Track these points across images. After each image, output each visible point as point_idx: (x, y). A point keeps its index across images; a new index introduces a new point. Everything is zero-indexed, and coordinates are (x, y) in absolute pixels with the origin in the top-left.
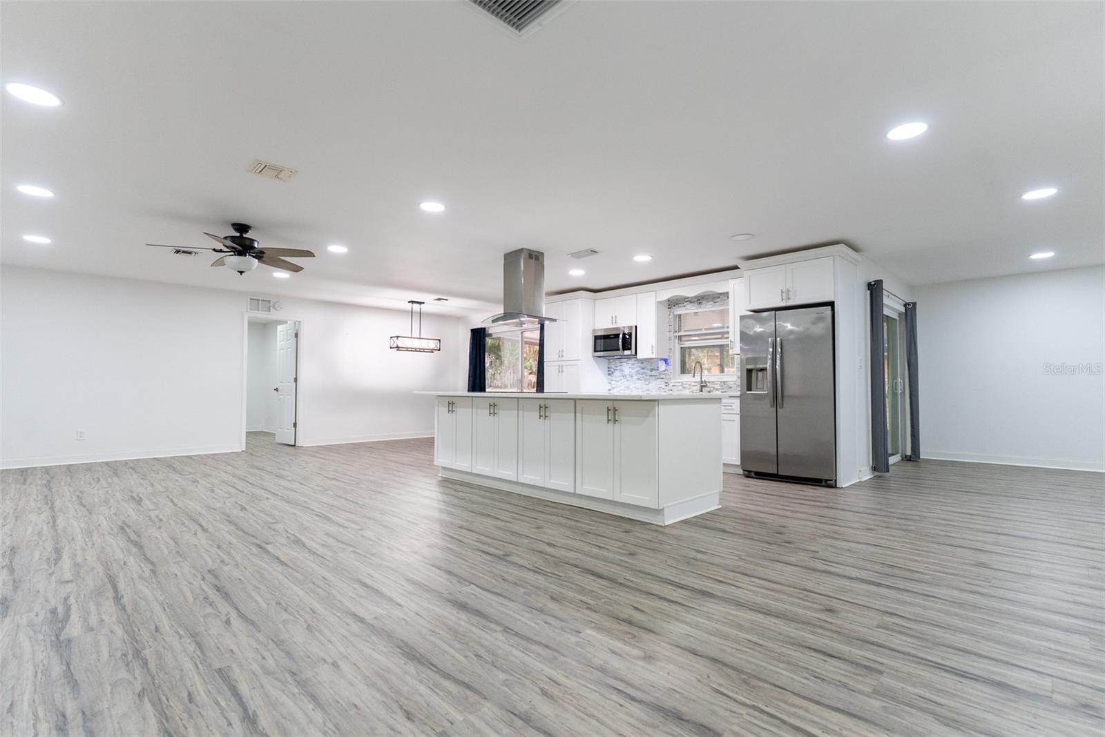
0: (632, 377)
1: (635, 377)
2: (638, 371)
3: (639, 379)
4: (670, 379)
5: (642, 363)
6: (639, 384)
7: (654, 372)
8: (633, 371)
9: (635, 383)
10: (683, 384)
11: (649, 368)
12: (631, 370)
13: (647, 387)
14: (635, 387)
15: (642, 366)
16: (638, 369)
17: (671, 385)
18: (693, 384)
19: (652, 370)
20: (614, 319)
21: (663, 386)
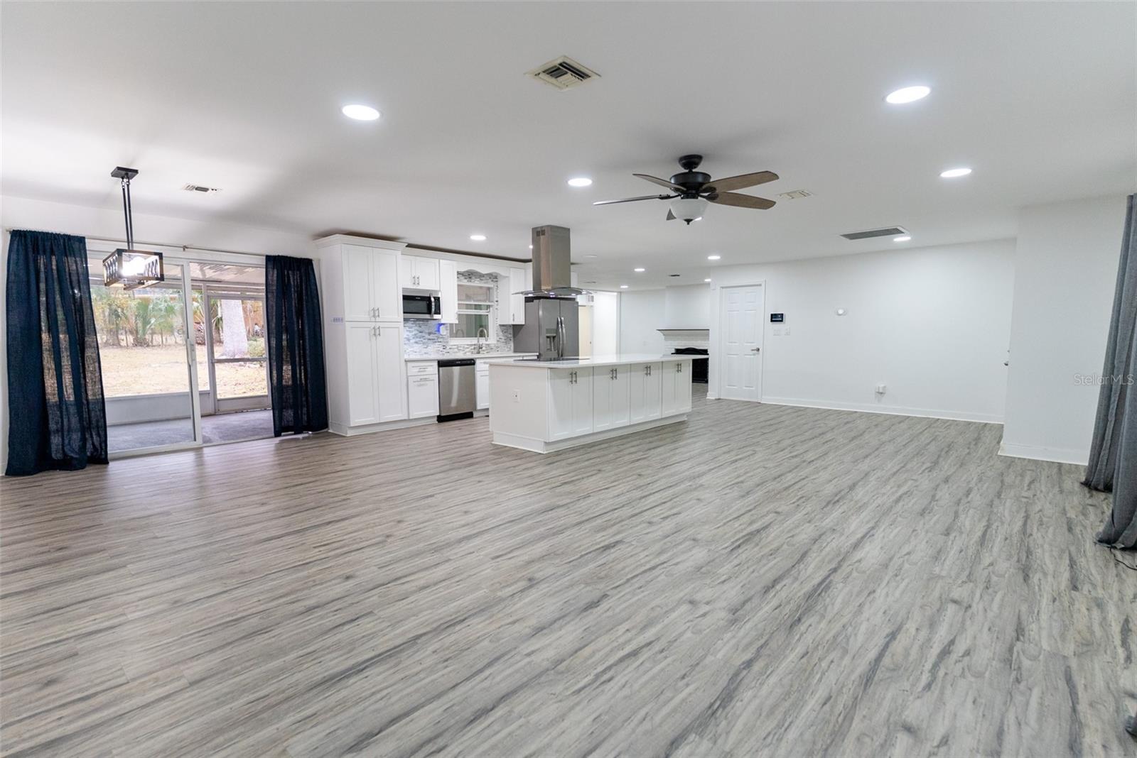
0: (409, 340)
1: (412, 341)
2: (415, 335)
3: (416, 343)
4: (447, 342)
5: (420, 327)
6: (417, 347)
7: (432, 335)
8: (410, 334)
9: (413, 347)
10: (458, 347)
11: (427, 331)
12: (408, 333)
13: (425, 350)
14: (413, 351)
15: (420, 329)
16: (417, 332)
17: (448, 348)
18: (466, 346)
19: (430, 334)
20: (416, 280)
21: (441, 349)
